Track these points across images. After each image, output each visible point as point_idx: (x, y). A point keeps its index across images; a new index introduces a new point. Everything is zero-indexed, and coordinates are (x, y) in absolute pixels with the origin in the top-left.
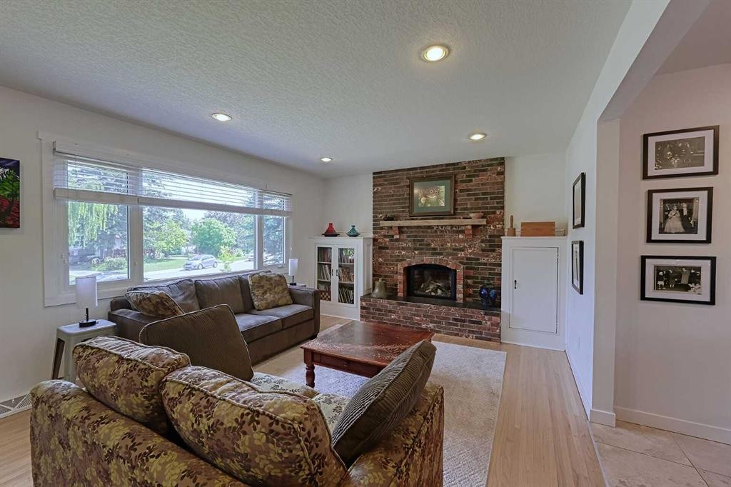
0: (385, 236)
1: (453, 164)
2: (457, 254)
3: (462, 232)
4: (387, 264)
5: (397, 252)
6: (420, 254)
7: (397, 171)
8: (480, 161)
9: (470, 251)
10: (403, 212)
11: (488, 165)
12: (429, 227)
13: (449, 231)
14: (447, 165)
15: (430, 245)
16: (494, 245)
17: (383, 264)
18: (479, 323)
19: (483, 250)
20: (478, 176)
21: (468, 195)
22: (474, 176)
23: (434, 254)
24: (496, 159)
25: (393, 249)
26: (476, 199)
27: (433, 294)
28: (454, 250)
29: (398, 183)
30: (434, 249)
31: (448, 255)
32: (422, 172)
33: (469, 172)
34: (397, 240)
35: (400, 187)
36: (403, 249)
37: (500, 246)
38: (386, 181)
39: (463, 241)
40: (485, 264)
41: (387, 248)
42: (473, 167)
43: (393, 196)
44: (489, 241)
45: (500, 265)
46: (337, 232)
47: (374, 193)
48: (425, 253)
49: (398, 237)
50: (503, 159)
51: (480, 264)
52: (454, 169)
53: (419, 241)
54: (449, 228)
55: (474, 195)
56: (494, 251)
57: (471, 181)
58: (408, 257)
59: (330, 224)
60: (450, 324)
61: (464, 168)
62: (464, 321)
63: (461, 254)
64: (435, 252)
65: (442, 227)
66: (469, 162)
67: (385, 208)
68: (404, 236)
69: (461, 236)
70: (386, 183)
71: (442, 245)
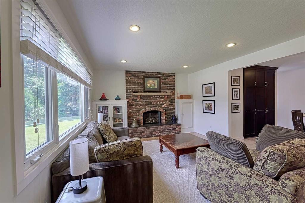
0: (132, 100)
1: (160, 73)
2: (161, 106)
3: (163, 98)
4: (133, 112)
5: (138, 107)
6: (148, 107)
7: (137, 72)
8: (168, 73)
9: (166, 105)
10: (141, 89)
11: (171, 75)
12: (151, 96)
13: (159, 98)
14: (158, 73)
15: (152, 103)
16: (173, 102)
17: (132, 112)
18: (175, 129)
19: (170, 104)
20: (168, 78)
21: (165, 85)
22: (166, 78)
23: (153, 106)
24: (173, 74)
25: (136, 105)
26: (167, 86)
27: (152, 122)
28: (161, 104)
29: (138, 77)
30: (154, 105)
31: (159, 106)
32: (148, 74)
33: (165, 76)
34: (138, 101)
35: (139, 79)
36: (141, 105)
37: (175, 103)
38: (132, 75)
39: (163, 101)
40: (170, 109)
41: (134, 105)
42: (166, 75)
43: (136, 82)
44: (171, 101)
45: (175, 109)
46: (107, 98)
47: (127, 80)
48: (150, 106)
49: (139, 100)
50: (174, 74)
51: (169, 109)
52: (160, 75)
53: (147, 101)
54: (159, 97)
55: (167, 85)
56: (173, 104)
57: (165, 80)
58: (143, 108)
59: (103, 94)
60: (166, 131)
61: (163, 75)
62: (171, 129)
63: (163, 106)
64: (154, 106)
65: (156, 96)
66: (165, 73)
67: (132, 87)
68: (142, 100)
69: (163, 100)
70: (132, 76)
71: (156, 103)
